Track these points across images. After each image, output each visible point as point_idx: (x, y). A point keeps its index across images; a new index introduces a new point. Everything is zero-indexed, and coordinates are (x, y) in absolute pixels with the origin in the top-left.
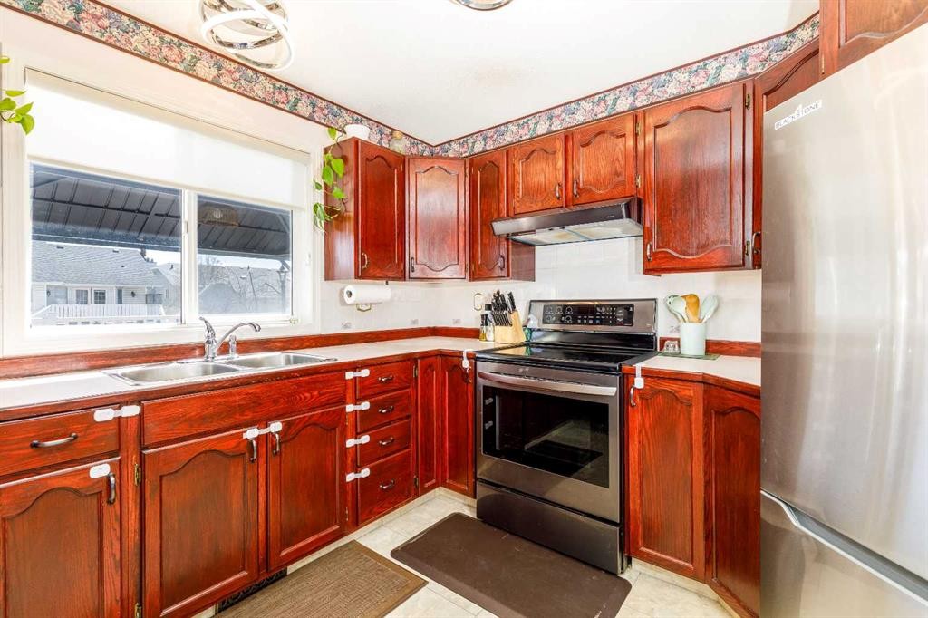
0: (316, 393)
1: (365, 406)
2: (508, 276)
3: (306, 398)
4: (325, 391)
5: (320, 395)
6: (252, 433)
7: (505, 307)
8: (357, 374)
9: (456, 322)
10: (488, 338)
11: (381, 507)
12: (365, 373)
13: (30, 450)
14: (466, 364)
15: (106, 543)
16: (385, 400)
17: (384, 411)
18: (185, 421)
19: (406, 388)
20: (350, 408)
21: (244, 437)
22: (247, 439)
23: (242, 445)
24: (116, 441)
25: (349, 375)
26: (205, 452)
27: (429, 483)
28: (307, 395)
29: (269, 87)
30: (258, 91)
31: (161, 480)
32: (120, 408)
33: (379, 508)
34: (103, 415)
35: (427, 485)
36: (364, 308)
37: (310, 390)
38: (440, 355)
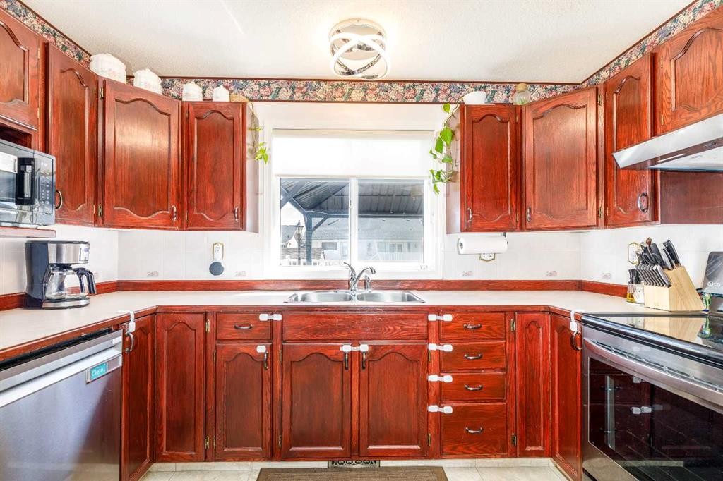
0: (398, 328)
1: (448, 348)
2: (655, 218)
3: (389, 330)
4: (407, 327)
5: (403, 330)
6: (347, 348)
7: (657, 260)
8: (440, 318)
9: (606, 276)
10: (636, 299)
11: (467, 448)
12: (448, 318)
13: (234, 329)
14: (574, 327)
15: (264, 393)
16: (471, 348)
17: (471, 358)
18: (305, 329)
19: (500, 339)
20: (433, 347)
21: (341, 349)
22: (342, 351)
23: (340, 354)
24: (270, 333)
25: (432, 318)
26: (316, 353)
27: (533, 448)
28: (391, 328)
29: (400, 89)
30: (392, 96)
31: (291, 364)
32: (272, 314)
33: (465, 448)
34: (264, 317)
35: (529, 449)
36: (487, 258)
37: (392, 324)
38: (550, 312)
